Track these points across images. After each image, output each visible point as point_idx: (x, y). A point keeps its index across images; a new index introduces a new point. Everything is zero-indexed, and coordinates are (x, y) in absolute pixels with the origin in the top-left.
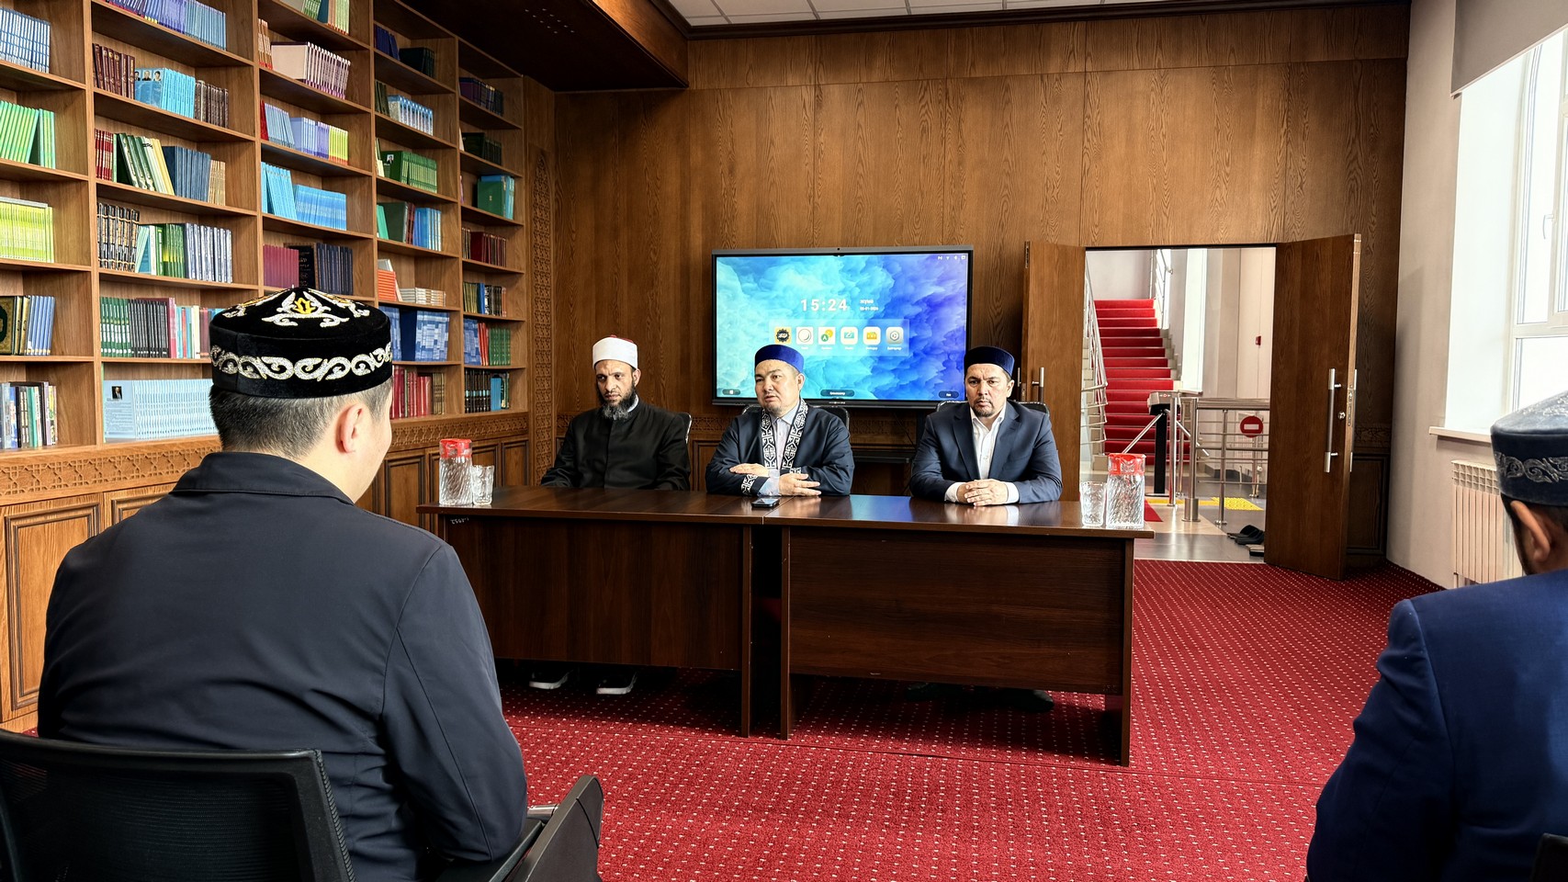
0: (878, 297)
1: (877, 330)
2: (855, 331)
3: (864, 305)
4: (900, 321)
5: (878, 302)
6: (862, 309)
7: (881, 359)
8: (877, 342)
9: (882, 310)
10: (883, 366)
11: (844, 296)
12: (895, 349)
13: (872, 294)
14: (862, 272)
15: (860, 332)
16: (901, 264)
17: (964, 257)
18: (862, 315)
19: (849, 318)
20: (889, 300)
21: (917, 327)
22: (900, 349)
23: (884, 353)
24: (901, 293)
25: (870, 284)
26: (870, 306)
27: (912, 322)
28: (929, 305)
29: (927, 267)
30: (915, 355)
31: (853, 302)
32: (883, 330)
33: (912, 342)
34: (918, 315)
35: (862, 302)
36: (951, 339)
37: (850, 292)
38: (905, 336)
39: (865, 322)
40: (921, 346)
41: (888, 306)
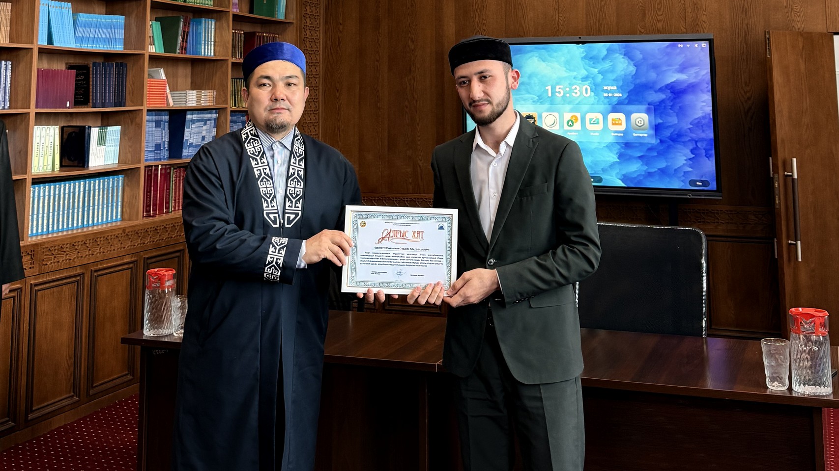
0: (621, 83)
1: (622, 116)
2: (600, 116)
3: (607, 91)
4: (644, 107)
5: (621, 89)
6: (606, 95)
7: (627, 145)
8: (622, 128)
9: (625, 96)
10: (630, 152)
11: (587, 83)
12: (641, 135)
13: (614, 80)
14: (603, 59)
15: (605, 118)
16: (642, 52)
17: (705, 45)
18: (606, 101)
19: (593, 104)
20: (632, 87)
21: (661, 113)
22: (646, 135)
23: (630, 139)
24: (643, 80)
25: (612, 71)
26: (613, 92)
27: (656, 109)
28: (673, 93)
29: (668, 54)
30: (661, 141)
31: (596, 88)
32: (628, 116)
33: (657, 128)
34: (662, 101)
35: (605, 88)
36: (697, 127)
37: (593, 78)
38: (650, 122)
39: (609, 107)
40: (667, 133)
41: (630, 93)
